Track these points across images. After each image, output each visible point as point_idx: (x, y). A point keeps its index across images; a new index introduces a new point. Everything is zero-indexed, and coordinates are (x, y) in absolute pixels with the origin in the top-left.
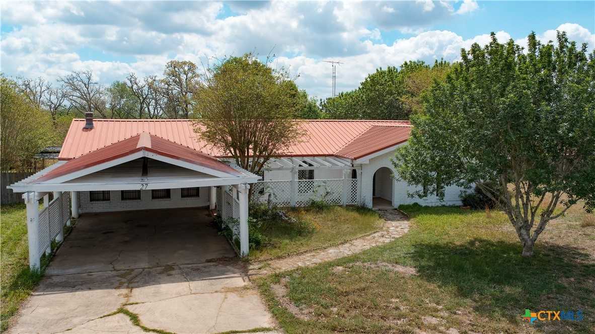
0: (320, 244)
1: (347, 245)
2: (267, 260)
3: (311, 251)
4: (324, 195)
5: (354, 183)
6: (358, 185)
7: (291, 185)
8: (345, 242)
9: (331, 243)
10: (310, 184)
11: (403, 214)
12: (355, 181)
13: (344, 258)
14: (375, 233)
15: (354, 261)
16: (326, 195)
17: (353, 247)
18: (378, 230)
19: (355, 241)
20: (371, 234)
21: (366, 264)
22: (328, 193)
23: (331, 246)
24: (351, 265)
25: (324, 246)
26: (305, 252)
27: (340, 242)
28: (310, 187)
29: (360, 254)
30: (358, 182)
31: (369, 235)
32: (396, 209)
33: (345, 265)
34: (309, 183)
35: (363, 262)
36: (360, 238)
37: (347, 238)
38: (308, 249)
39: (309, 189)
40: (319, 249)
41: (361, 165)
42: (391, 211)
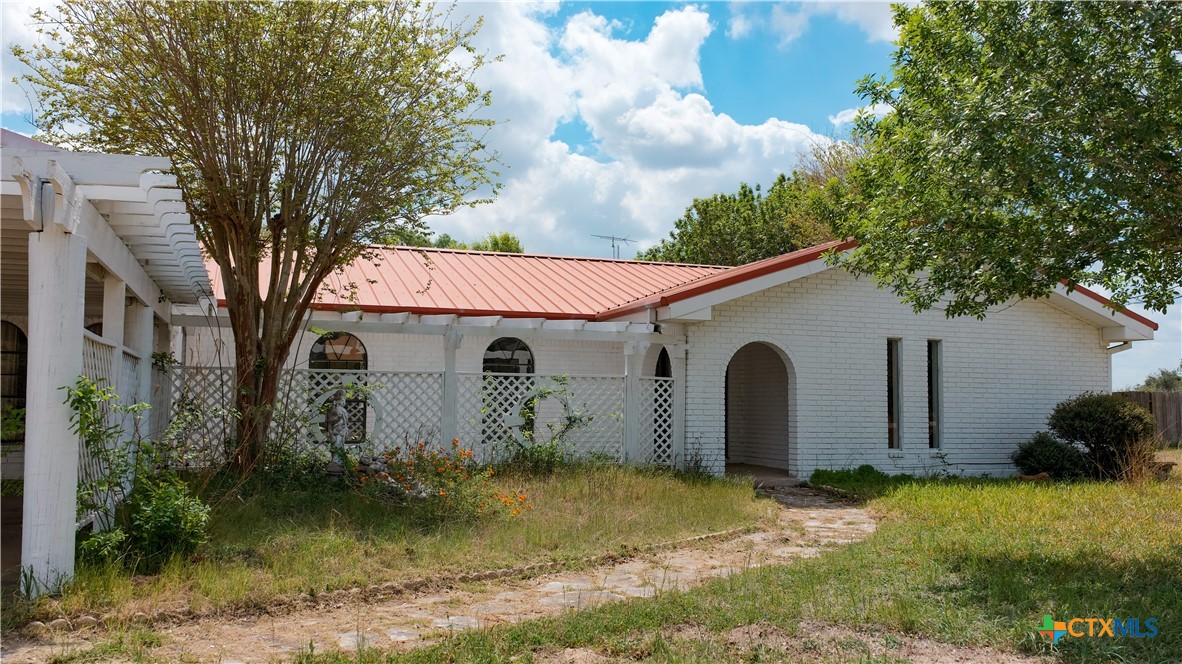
0: (503, 559)
1: (636, 565)
2: (163, 618)
3: (448, 584)
4: (558, 428)
5: (661, 391)
6: (677, 400)
7: (443, 386)
8: (626, 555)
9: (559, 554)
10: (512, 388)
11: (831, 494)
12: (666, 386)
13: (614, 608)
14: (748, 531)
15: (666, 620)
16: (569, 427)
17: (660, 573)
18: (759, 524)
19: (669, 554)
20: (734, 535)
21: (736, 635)
22: (572, 421)
23: (555, 568)
24: (648, 638)
25: (519, 565)
26: (415, 588)
27: (601, 553)
28: (511, 399)
29: (695, 591)
30: (677, 390)
31: (726, 539)
32: (803, 485)
33: (611, 642)
34: (506, 383)
35: (719, 628)
36: (690, 545)
37: (636, 540)
38: (435, 577)
39: (506, 405)
40: (492, 576)
41: (685, 326)
42: (787, 490)
